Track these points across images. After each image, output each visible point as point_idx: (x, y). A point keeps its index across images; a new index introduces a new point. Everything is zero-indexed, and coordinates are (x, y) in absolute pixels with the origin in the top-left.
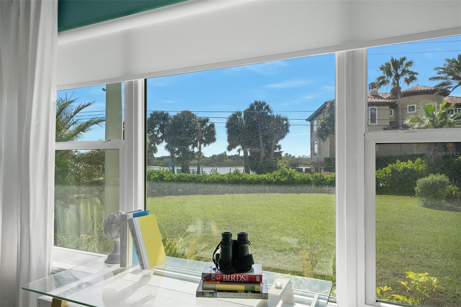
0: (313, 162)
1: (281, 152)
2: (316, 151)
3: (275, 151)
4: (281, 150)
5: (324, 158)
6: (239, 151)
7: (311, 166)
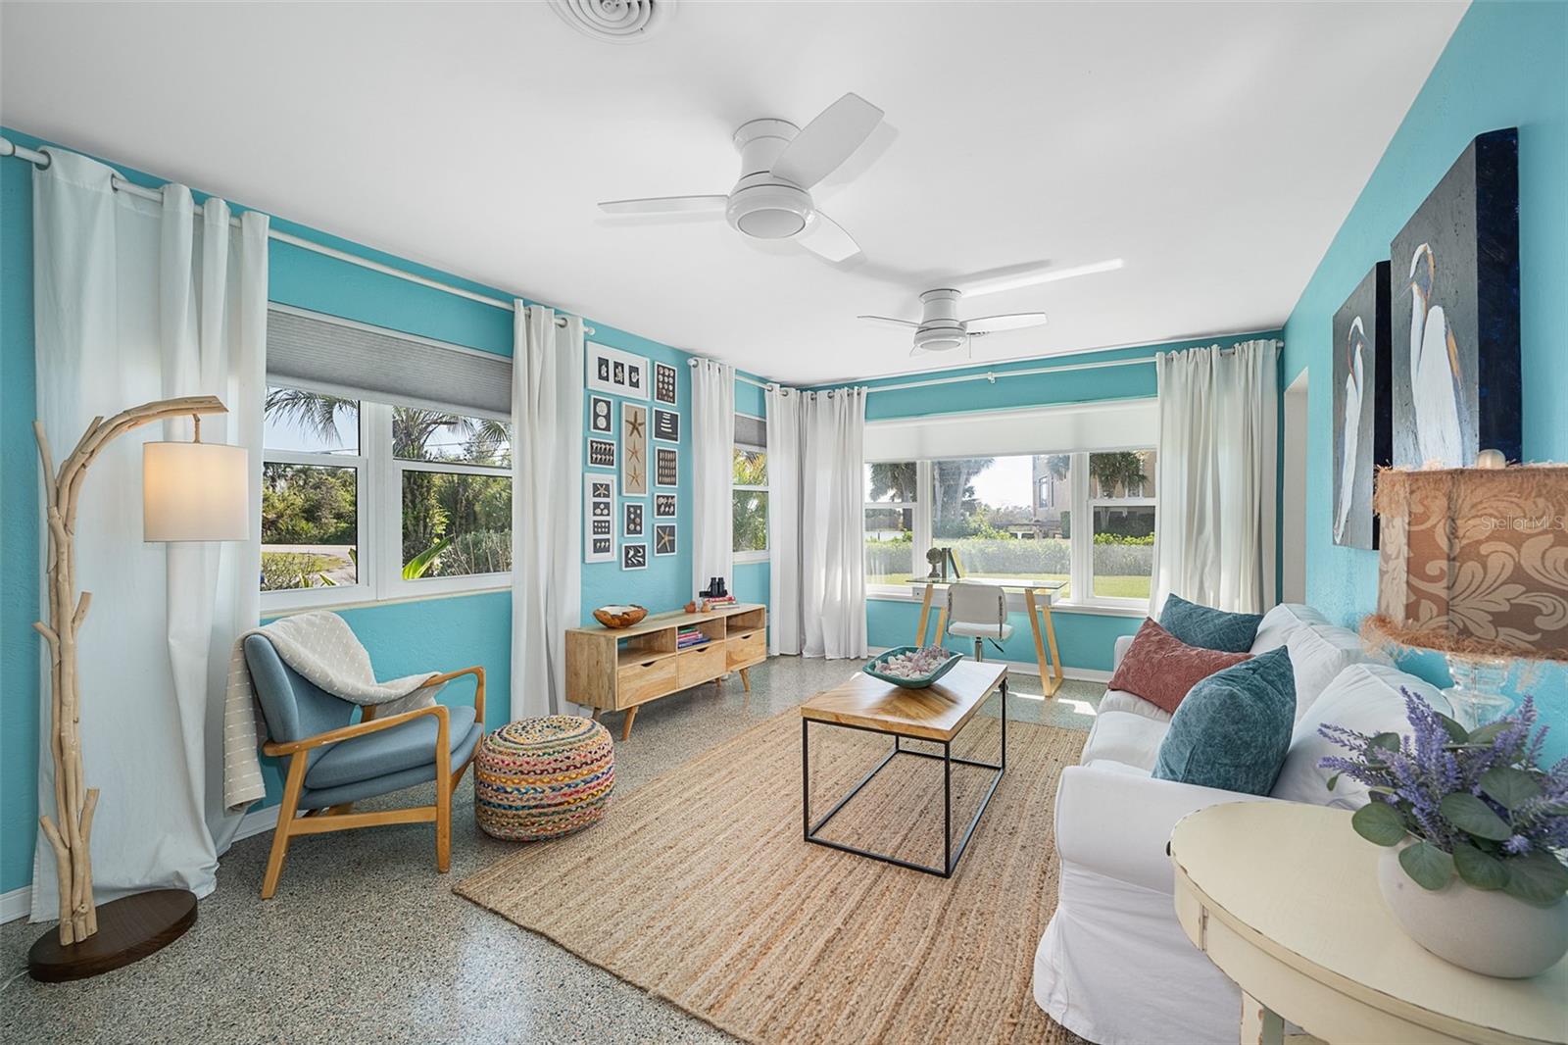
0: (1038, 521)
1: (974, 500)
2: (1044, 496)
3: (964, 499)
4: (973, 497)
5: (1062, 514)
6: (892, 498)
7: (1034, 528)
